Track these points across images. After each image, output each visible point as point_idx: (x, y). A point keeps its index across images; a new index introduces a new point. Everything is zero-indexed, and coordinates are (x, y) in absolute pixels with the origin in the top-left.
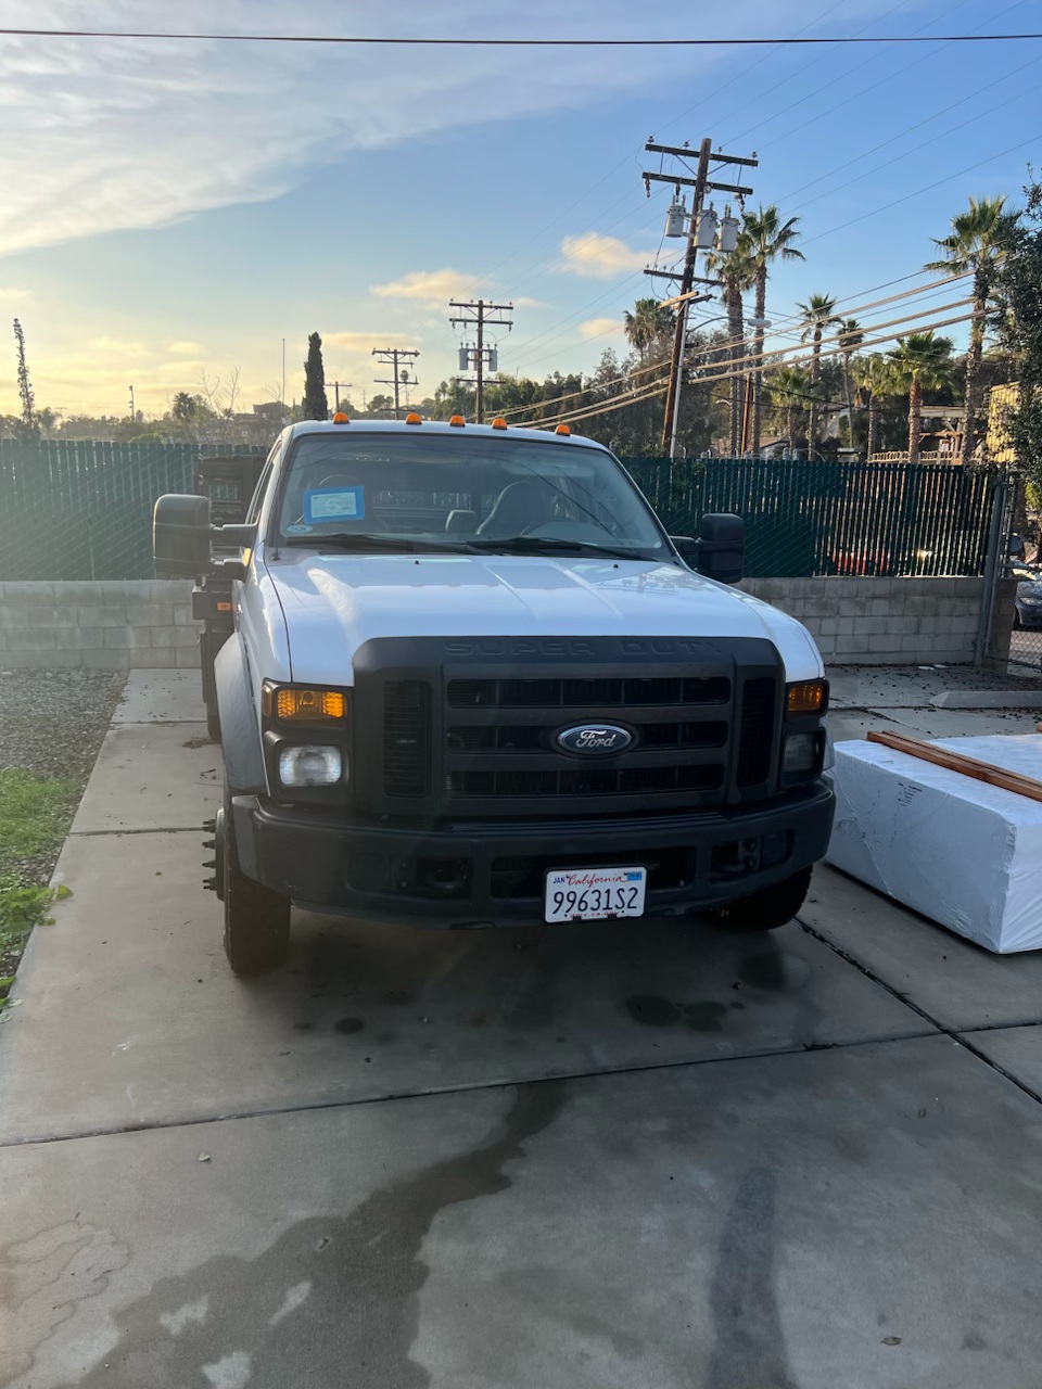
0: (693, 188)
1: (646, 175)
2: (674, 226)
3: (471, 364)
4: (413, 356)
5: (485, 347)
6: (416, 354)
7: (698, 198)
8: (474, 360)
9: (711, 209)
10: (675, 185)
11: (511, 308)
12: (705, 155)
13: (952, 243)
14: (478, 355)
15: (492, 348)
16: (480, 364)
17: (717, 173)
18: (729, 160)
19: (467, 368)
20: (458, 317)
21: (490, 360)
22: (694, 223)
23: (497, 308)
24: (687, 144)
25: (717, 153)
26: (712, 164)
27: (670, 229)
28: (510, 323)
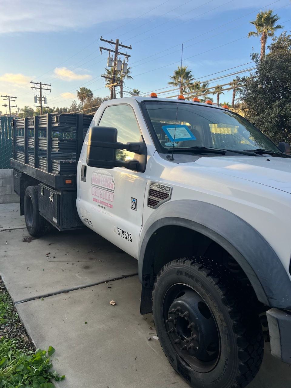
0: (114, 53)
1: (101, 48)
2: (110, 63)
3: (38, 101)
4: (15, 98)
5: (42, 97)
6: (16, 98)
7: (116, 57)
8: (39, 100)
9: (120, 60)
10: (109, 52)
11: (51, 85)
12: (117, 44)
13: (174, 77)
14: (40, 99)
15: (45, 97)
16: (41, 102)
17: (121, 50)
18: (124, 46)
19: (37, 103)
20: (33, 87)
21: (44, 101)
22: (115, 63)
23: (46, 85)
24: (112, 40)
25: (120, 44)
26: (119, 47)
27: (109, 64)
28: (50, 90)
